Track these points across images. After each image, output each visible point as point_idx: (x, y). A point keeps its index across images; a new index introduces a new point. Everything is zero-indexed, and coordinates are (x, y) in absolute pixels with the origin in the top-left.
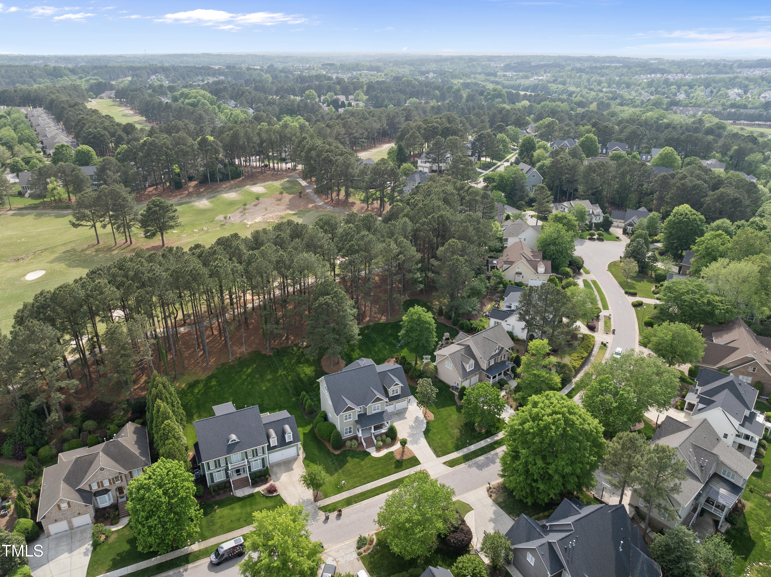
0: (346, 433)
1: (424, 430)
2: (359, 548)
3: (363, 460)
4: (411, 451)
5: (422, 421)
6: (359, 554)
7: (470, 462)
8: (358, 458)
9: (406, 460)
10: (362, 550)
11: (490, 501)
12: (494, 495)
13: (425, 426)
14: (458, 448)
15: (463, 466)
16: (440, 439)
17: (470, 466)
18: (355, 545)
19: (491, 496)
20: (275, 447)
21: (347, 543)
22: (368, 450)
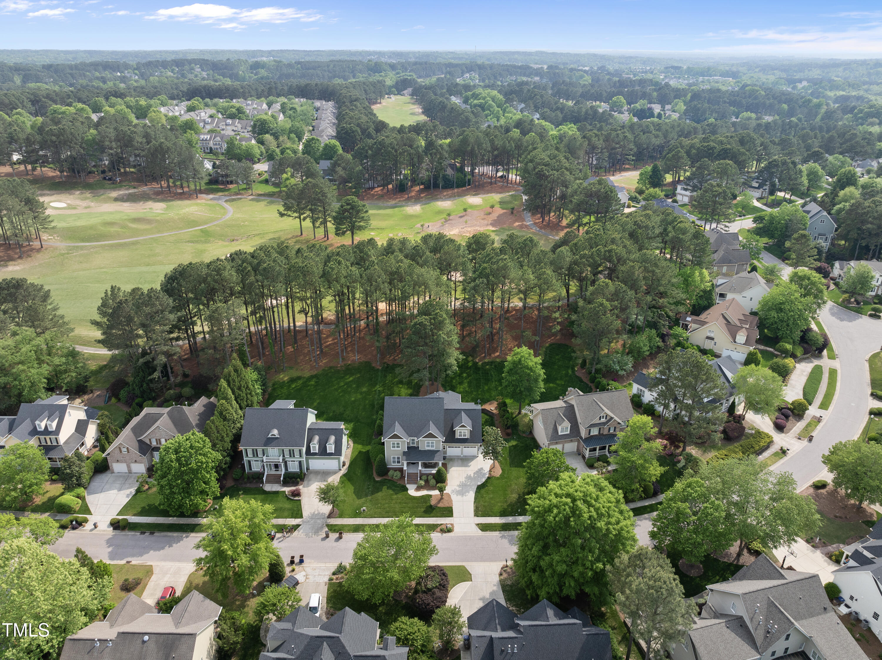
0: (394, 462)
1: (479, 483)
2: (334, 574)
3: (396, 494)
4: (451, 501)
5: (485, 474)
6: (331, 579)
7: (506, 533)
8: (393, 490)
9: (440, 508)
10: (334, 577)
11: (496, 579)
12: (505, 575)
13: (484, 480)
14: (503, 514)
15: (497, 533)
16: (491, 499)
17: (503, 537)
18: (333, 570)
19: (501, 574)
20: (315, 454)
21: (328, 565)
22: (408, 486)
